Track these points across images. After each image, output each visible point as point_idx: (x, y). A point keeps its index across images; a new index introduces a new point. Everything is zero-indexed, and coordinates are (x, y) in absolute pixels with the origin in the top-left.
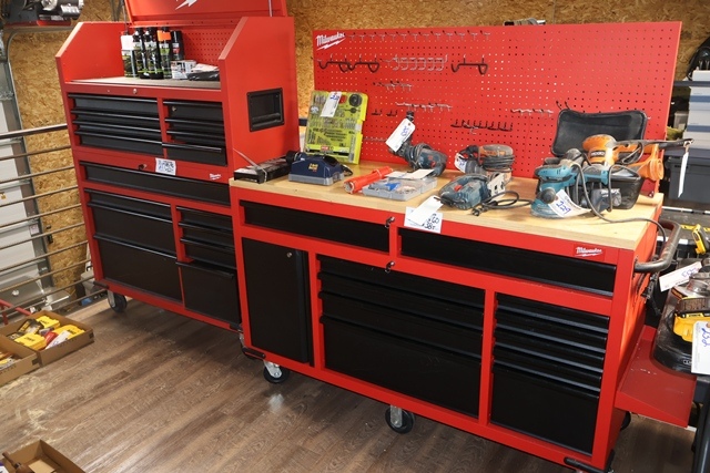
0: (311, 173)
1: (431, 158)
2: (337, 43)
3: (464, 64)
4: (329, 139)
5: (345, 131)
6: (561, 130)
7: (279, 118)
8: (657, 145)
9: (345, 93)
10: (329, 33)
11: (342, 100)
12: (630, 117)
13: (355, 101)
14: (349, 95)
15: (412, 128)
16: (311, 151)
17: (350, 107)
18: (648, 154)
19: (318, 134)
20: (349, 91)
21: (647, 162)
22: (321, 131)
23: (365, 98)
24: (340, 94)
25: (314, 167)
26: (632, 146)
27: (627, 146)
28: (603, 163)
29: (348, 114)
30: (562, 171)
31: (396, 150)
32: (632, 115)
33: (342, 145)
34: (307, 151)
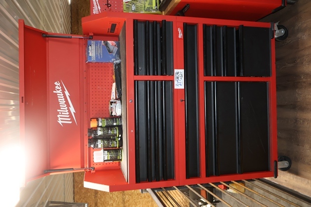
19: (147, 6)
34: (157, 9)
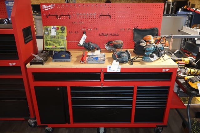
0: (63, 58)
2: (52, 8)
3: (102, 15)
4: (54, 43)
5: (60, 40)
7: (31, 37)
9: (58, 26)
10: (48, 4)
11: (57, 29)
14: (60, 27)
15: (86, 37)
16: (48, 48)
17: (61, 31)
19: (49, 42)
20: (60, 25)
22: (50, 40)
23: (66, 28)
24: (56, 27)
25: (63, 56)
27: (157, 38)
29: (60, 34)
31: (82, 45)
32: (154, 29)
33: (60, 45)
34: (46, 48)
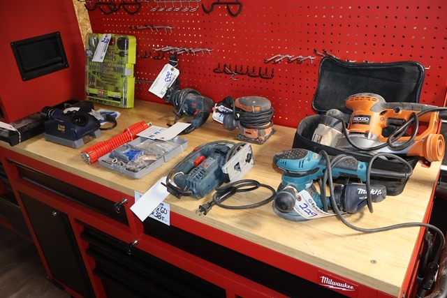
1: (194, 106)
3: (218, 3)
6: (322, 81)
7: (61, 62)
8: (437, 114)
9: (114, 36)
11: (111, 42)
12: (403, 70)
13: (122, 44)
14: (116, 38)
17: (119, 51)
18: (425, 125)
20: (117, 33)
21: (423, 136)
26: (404, 112)
27: (398, 110)
28: (366, 134)
29: (117, 58)
30: (306, 162)
31: (161, 96)
32: (406, 68)
33: (115, 90)
